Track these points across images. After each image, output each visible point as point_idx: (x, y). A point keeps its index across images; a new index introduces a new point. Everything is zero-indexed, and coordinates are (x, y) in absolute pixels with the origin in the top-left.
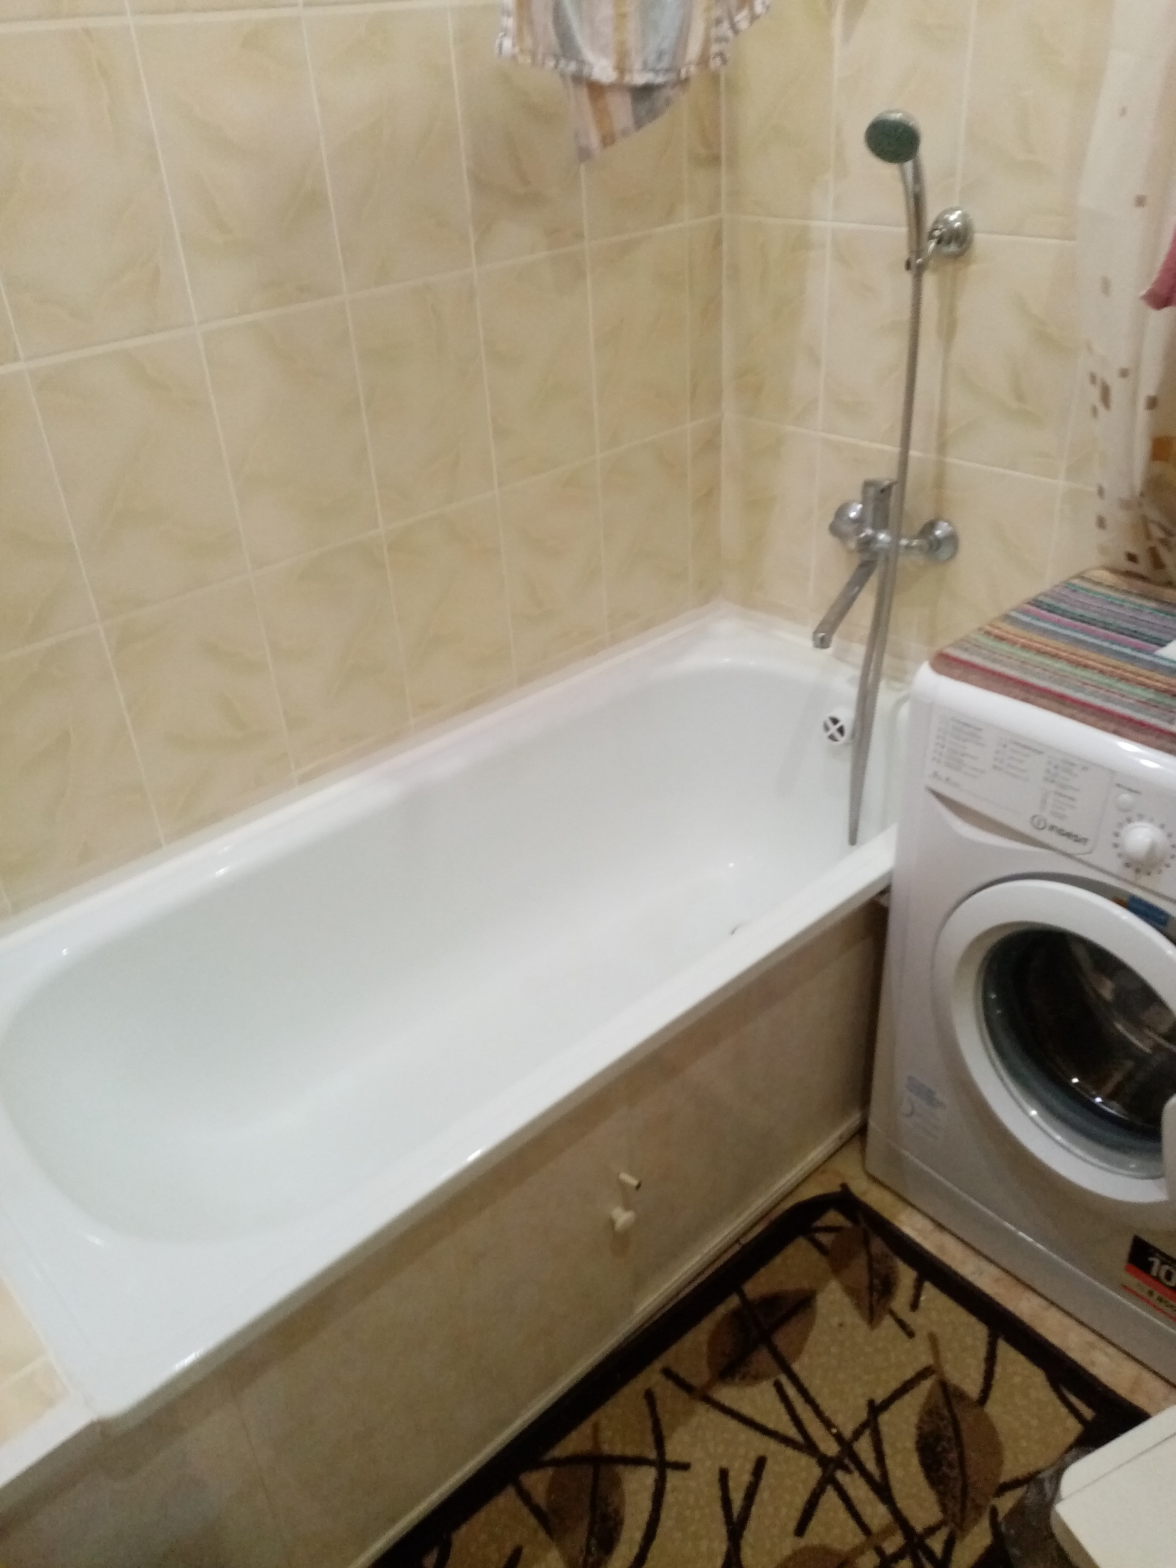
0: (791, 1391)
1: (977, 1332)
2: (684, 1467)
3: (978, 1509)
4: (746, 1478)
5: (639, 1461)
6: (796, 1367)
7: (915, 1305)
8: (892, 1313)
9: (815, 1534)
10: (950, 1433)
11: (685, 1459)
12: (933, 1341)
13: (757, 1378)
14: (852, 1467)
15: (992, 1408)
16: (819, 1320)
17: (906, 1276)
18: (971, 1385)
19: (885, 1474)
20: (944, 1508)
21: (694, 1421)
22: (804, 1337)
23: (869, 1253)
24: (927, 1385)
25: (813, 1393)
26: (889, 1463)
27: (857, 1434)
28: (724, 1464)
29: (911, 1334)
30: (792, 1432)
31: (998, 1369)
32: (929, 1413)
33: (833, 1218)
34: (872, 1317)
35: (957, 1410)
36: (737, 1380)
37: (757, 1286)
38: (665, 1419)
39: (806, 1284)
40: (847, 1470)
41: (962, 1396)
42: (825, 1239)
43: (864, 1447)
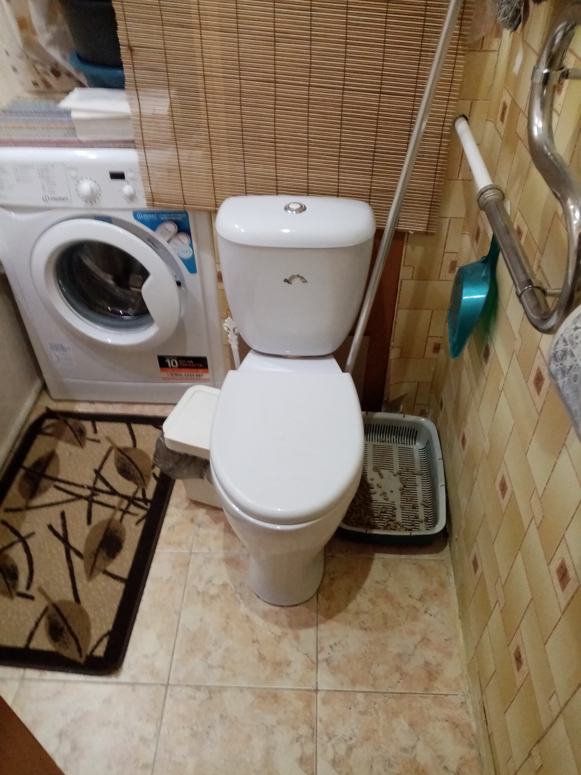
0: (62, 485)
1: (122, 428)
2: (32, 534)
3: (148, 477)
4: (59, 521)
5: (12, 544)
6: (60, 477)
7: (95, 431)
8: (88, 439)
9: (95, 520)
10: (128, 461)
11: (31, 531)
12: (109, 439)
13: (46, 489)
14: (98, 492)
15: (139, 446)
16: (61, 458)
17: (87, 425)
18: (128, 443)
19: (111, 487)
20: (136, 483)
21: (28, 518)
22: (58, 466)
23: (69, 425)
24: (113, 453)
25: (70, 480)
26: (111, 483)
27: (95, 483)
28: (48, 523)
29: (98, 441)
30: (70, 497)
31: (135, 433)
32: (118, 461)
33: (48, 422)
34: (81, 444)
35: (128, 454)
36: (37, 495)
37: (29, 461)
38: (15, 526)
39: (49, 449)
40: (96, 495)
41: (127, 449)
42: (49, 431)
43: (100, 485)
